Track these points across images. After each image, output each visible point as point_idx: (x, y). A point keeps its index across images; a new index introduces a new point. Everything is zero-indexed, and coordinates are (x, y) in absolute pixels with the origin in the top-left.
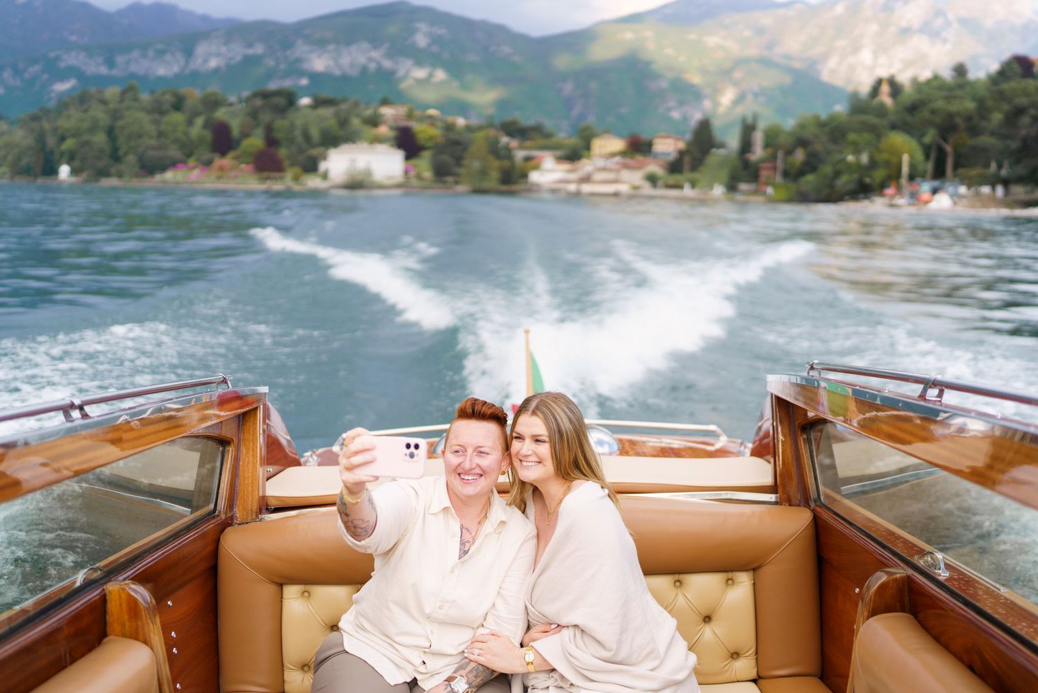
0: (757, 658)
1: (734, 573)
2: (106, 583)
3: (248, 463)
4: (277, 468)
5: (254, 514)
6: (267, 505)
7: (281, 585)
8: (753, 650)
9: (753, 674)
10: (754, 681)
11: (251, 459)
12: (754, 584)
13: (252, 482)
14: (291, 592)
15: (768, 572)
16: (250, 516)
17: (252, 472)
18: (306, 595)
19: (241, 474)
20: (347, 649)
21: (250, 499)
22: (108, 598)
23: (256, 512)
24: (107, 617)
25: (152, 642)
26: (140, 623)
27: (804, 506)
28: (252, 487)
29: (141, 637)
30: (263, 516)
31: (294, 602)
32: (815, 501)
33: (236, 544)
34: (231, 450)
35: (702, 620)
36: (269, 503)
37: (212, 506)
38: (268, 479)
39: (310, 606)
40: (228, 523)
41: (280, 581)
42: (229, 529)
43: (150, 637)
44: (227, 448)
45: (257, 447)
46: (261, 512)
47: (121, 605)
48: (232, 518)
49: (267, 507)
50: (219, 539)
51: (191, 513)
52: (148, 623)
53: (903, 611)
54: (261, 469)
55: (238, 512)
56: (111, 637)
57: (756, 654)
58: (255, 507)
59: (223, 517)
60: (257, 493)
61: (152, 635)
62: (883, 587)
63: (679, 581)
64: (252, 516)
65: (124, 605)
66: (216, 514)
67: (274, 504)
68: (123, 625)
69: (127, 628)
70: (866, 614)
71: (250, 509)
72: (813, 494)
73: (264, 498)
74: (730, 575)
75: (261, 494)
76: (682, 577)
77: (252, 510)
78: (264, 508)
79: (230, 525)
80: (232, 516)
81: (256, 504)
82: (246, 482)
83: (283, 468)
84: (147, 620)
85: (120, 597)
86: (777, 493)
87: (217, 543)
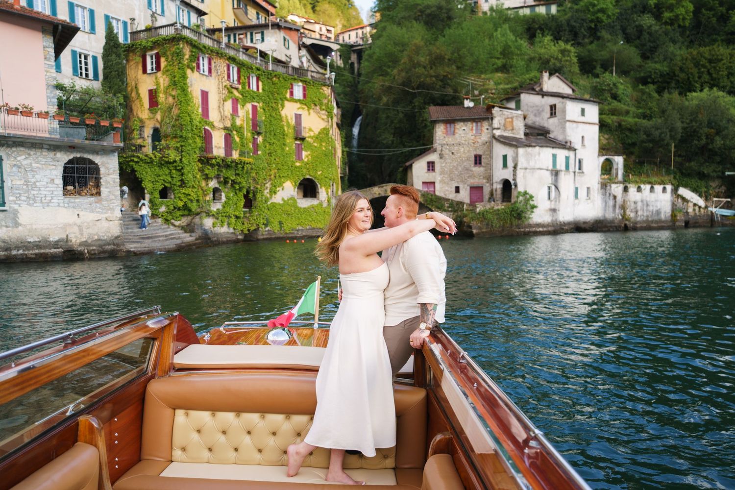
0: (396, 459)
2: (79, 417)
4: (184, 344)
7: (175, 409)
8: (394, 454)
9: (393, 465)
10: (394, 469)
11: (166, 347)
14: (180, 413)
16: (164, 373)
17: (168, 350)
18: (186, 415)
21: (165, 365)
22: (79, 423)
23: (167, 372)
24: (78, 433)
25: (100, 447)
27: (424, 389)
28: (167, 358)
29: (93, 444)
30: (171, 374)
32: (428, 387)
34: (157, 344)
36: (175, 367)
37: (145, 369)
41: (174, 407)
42: (152, 381)
44: (155, 341)
52: (98, 436)
54: (172, 346)
55: (158, 372)
56: (79, 443)
57: (396, 456)
59: (150, 374)
66: (147, 373)
68: (86, 437)
72: (428, 383)
73: (172, 364)
77: (165, 370)
78: (172, 369)
81: (168, 367)
82: (163, 358)
83: (187, 345)
86: (413, 379)
87: (146, 387)
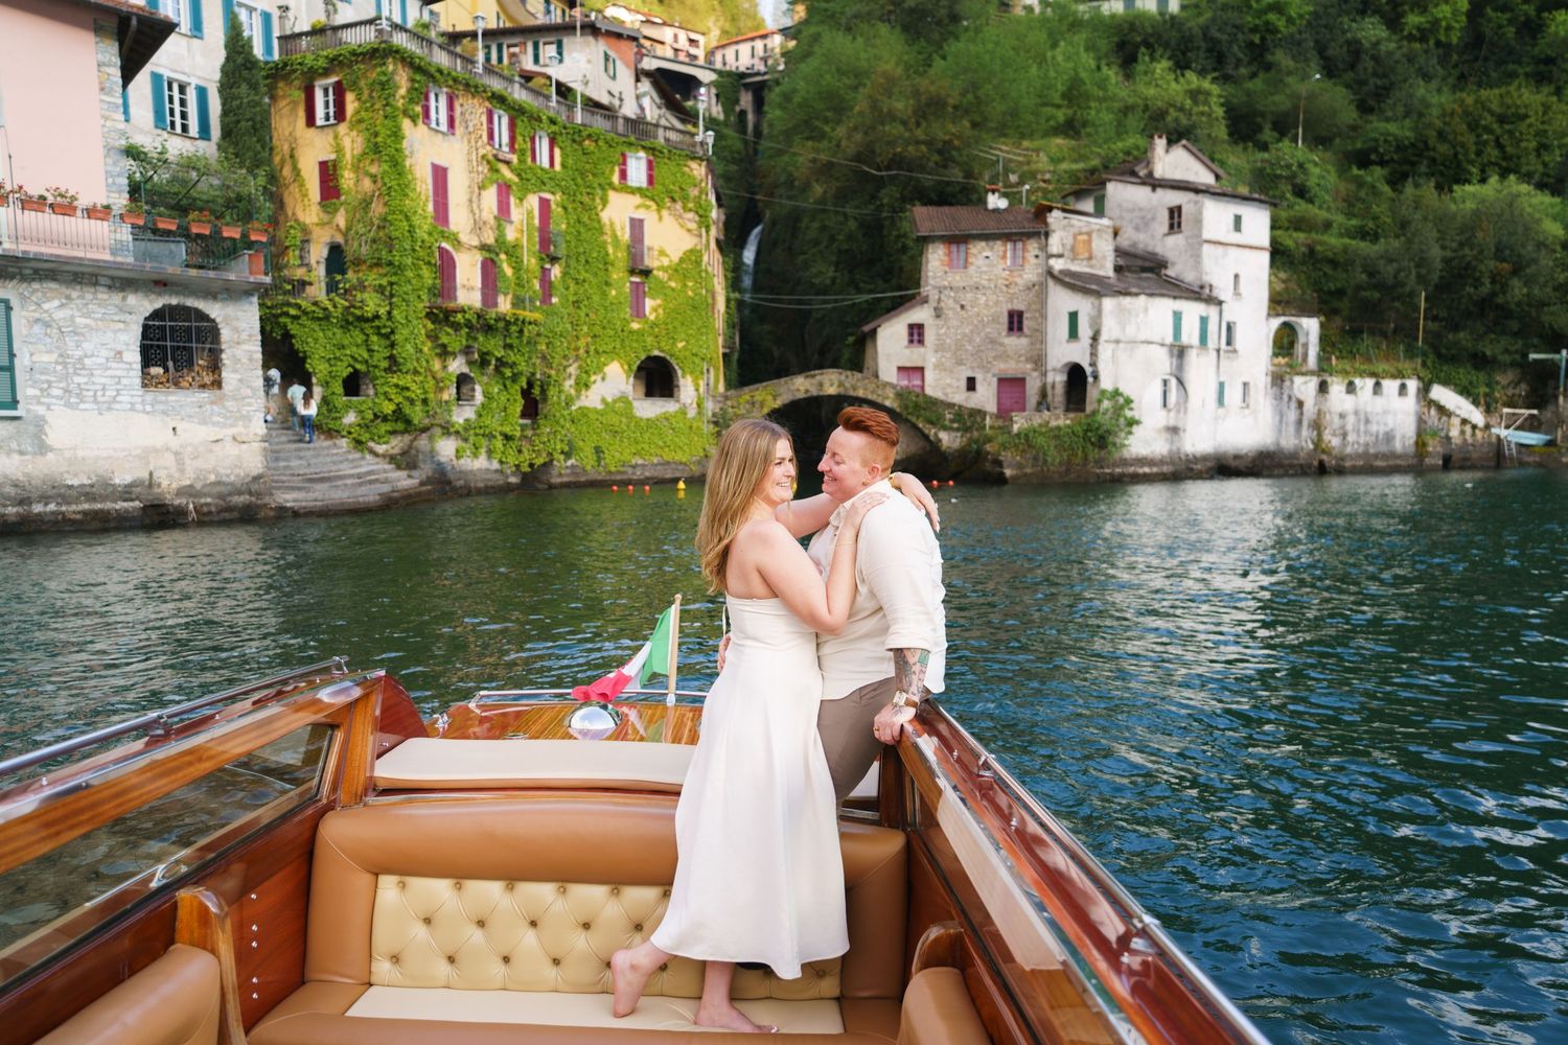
0: (842, 978)
2: (178, 891)
5: (359, 797)
6: (374, 787)
7: (377, 874)
8: (838, 970)
9: (836, 995)
10: (838, 999)
13: (360, 761)
14: (386, 882)
17: (362, 749)
18: (401, 886)
21: (357, 780)
22: (178, 905)
23: (362, 795)
24: (177, 924)
25: (222, 954)
26: (208, 934)
28: (359, 768)
29: (208, 948)
30: (368, 800)
31: (389, 892)
32: (910, 828)
33: (336, 831)
34: (339, 737)
36: (376, 785)
39: (405, 899)
40: (329, 808)
41: (377, 870)
42: (329, 815)
43: (220, 950)
44: (336, 730)
46: (366, 795)
47: (191, 912)
48: (334, 802)
53: (954, 966)
55: (342, 796)
56: (178, 945)
57: (841, 973)
58: (361, 789)
59: (325, 801)
60: (364, 773)
61: (222, 948)
62: (937, 940)
64: (356, 798)
65: (194, 912)
67: (381, 786)
68: (192, 932)
69: (195, 937)
70: (919, 966)
71: (354, 791)
73: (372, 779)
75: (369, 775)
77: (357, 793)
78: (371, 790)
79: (331, 810)
81: (362, 785)
83: (402, 739)
84: (218, 931)
85: (191, 905)
87: (315, 828)
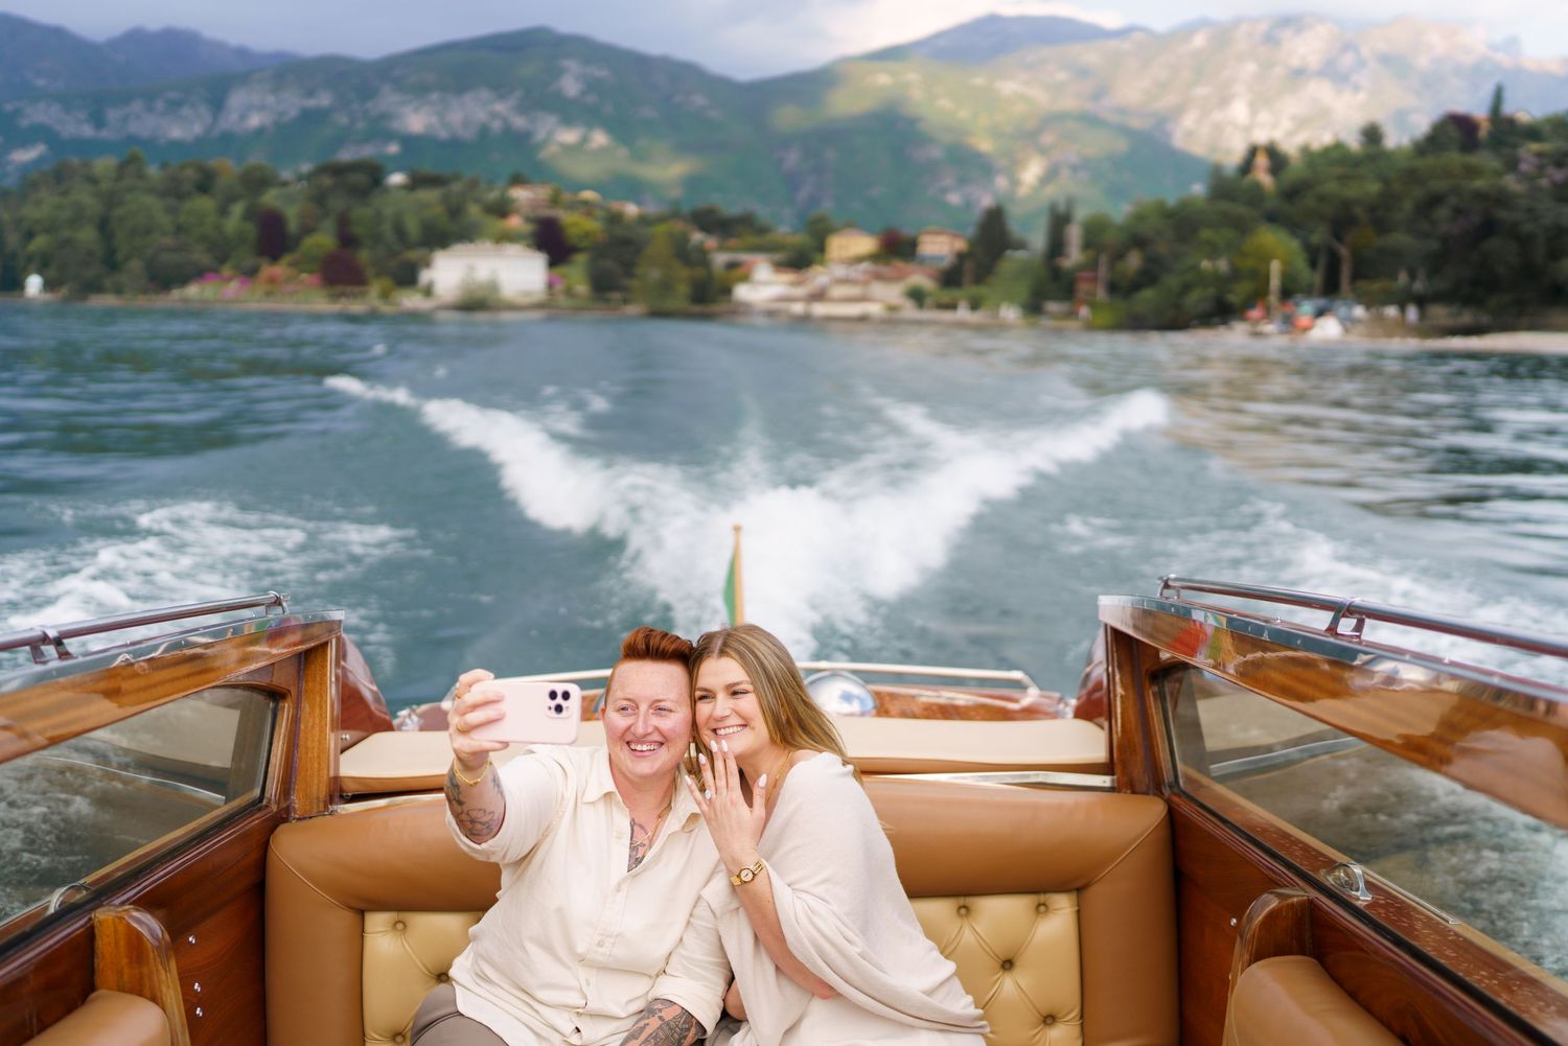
0: (1082, 1024)
1: (1048, 896)
2: (93, 909)
3: (313, 727)
4: (357, 734)
5: (322, 805)
6: (341, 790)
7: (362, 913)
8: (1076, 1012)
11: (317, 721)
12: (1078, 911)
13: (319, 757)
14: (377, 922)
15: (1098, 893)
16: (315, 806)
17: (319, 741)
18: (400, 927)
19: (301, 743)
20: (461, 1009)
21: (316, 781)
22: (96, 931)
23: (325, 802)
24: (96, 961)
25: (164, 999)
26: (145, 970)
27: (1155, 795)
28: (319, 763)
29: (147, 991)
30: (335, 807)
31: (383, 939)
32: (1171, 787)
33: (295, 849)
34: (287, 708)
35: (998, 966)
36: (345, 787)
37: (257, 792)
38: (342, 751)
39: (407, 946)
40: (282, 817)
41: (362, 906)
42: (283, 827)
43: (161, 991)
44: (281, 705)
45: (326, 702)
46: (331, 800)
47: (117, 943)
48: (288, 810)
49: (343, 792)
50: (267, 843)
51: (226, 802)
52: (157, 970)
53: (1302, 952)
54: (332, 736)
55: (297, 801)
56: (102, 992)
57: (1082, 1017)
58: (323, 793)
59: (274, 808)
60: (326, 772)
61: (164, 989)
62: (1272, 916)
63: (965, 907)
64: (318, 806)
65: (122, 943)
66: (265, 802)
67: (351, 788)
68: (120, 970)
69: (126, 977)
70: (1246, 957)
71: (315, 796)
72: (1168, 776)
73: (337, 779)
74: (1042, 898)
75: (332, 774)
76: (969, 901)
77: (318, 798)
78: (337, 794)
79: (285, 820)
80: (288, 806)
81: (324, 788)
82: (309, 755)
83: (364, 734)
84: (157, 966)
85: (116, 931)
86: (1113, 774)
87: (265, 847)
